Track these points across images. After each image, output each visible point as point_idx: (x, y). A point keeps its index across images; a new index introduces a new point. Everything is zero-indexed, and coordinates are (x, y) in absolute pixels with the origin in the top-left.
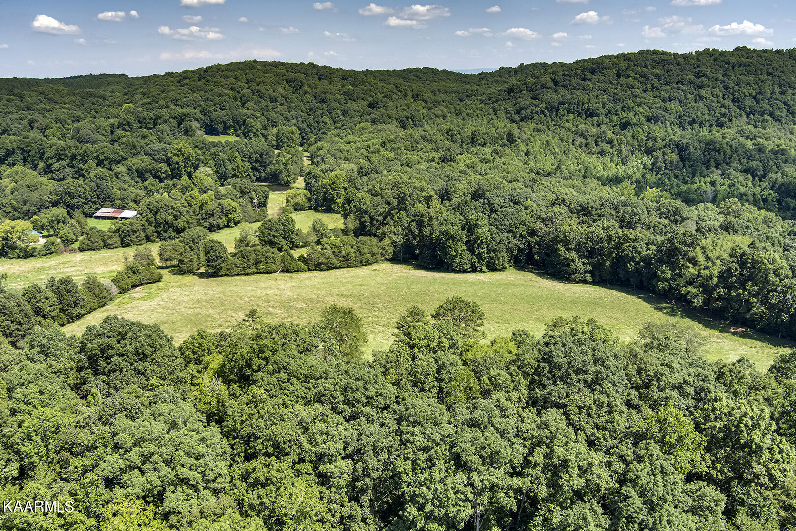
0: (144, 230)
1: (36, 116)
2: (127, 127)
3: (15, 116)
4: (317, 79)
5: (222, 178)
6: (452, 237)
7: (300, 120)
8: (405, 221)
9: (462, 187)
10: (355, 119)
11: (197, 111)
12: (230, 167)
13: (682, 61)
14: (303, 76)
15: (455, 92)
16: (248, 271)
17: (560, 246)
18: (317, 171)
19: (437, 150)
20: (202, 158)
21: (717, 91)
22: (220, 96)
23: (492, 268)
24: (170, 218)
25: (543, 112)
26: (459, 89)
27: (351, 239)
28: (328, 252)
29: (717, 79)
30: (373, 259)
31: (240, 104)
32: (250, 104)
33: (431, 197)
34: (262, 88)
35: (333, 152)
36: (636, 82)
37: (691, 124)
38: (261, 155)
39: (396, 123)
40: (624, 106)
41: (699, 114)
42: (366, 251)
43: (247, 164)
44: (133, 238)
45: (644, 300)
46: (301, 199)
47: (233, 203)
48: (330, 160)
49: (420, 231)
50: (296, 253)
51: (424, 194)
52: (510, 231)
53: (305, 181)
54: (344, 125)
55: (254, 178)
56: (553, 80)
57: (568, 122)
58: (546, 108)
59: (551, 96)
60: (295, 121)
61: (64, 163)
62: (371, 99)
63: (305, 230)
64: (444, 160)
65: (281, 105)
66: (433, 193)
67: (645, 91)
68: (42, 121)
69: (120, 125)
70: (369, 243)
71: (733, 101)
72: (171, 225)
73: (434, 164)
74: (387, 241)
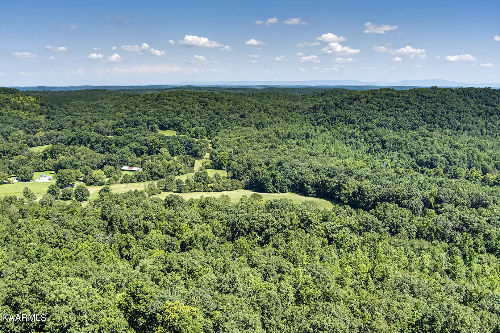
0: (146, 176)
1: (76, 119)
2: (121, 126)
3: (65, 119)
4: (215, 101)
5: (172, 153)
6: (266, 180)
7: (206, 123)
8: (250, 174)
9: (274, 161)
10: (234, 124)
11: (156, 118)
12: (175, 148)
13: (400, 95)
14: (207, 100)
15: (287, 107)
16: (192, 191)
17: (305, 184)
18: (216, 151)
19: (270, 142)
20: (163, 144)
21: (415, 111)
22: (166, 110)
23: (282, 192)
24: (157, 171)
25: (328, 121)
26: (289, 105)
27: (229, 180)
28: (221, 185)
29: (416, 105)
30: (237, 188)
31: (176, 114)
32: (181, 115)
33: (262, 164)
34: (187, 106)
35: (222, 142)
36: (375, 106)
37: (399, 128)
38: (190, 143)
39: (254, 126)
40: (367, 119)
41: (404, 124)
42: (235, 185)
43: (183, 147)
44: (142, 179)
45: (331, 202)
46: (208, 164)
47: (181, 165)
48: (221, 146)
49: (255, 177)
50: (209, 185)
51: (259, 163)
52: (289, 178)
53: (210, 156)
54: (228, 127)
55: (186, 153)
56: (335, 103)
57: (339, 126)
58: (330, 119)
59: (333, 112)
60: (204, 124)
61: (100, 145)
62: (242, 113)
63: (211, 177)
64: (272, 147)
65: (197, 115)
66: (263, 163)
67: (379, 111)
68: (79, 122)
69: (118, 124)
70: (236, 182)
71: (422, 117)
72: (157, 174)
73: (267, 149)
74: (243, 181)
